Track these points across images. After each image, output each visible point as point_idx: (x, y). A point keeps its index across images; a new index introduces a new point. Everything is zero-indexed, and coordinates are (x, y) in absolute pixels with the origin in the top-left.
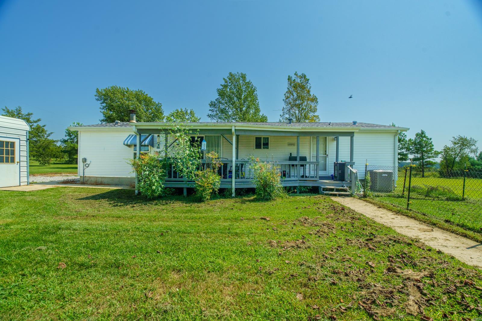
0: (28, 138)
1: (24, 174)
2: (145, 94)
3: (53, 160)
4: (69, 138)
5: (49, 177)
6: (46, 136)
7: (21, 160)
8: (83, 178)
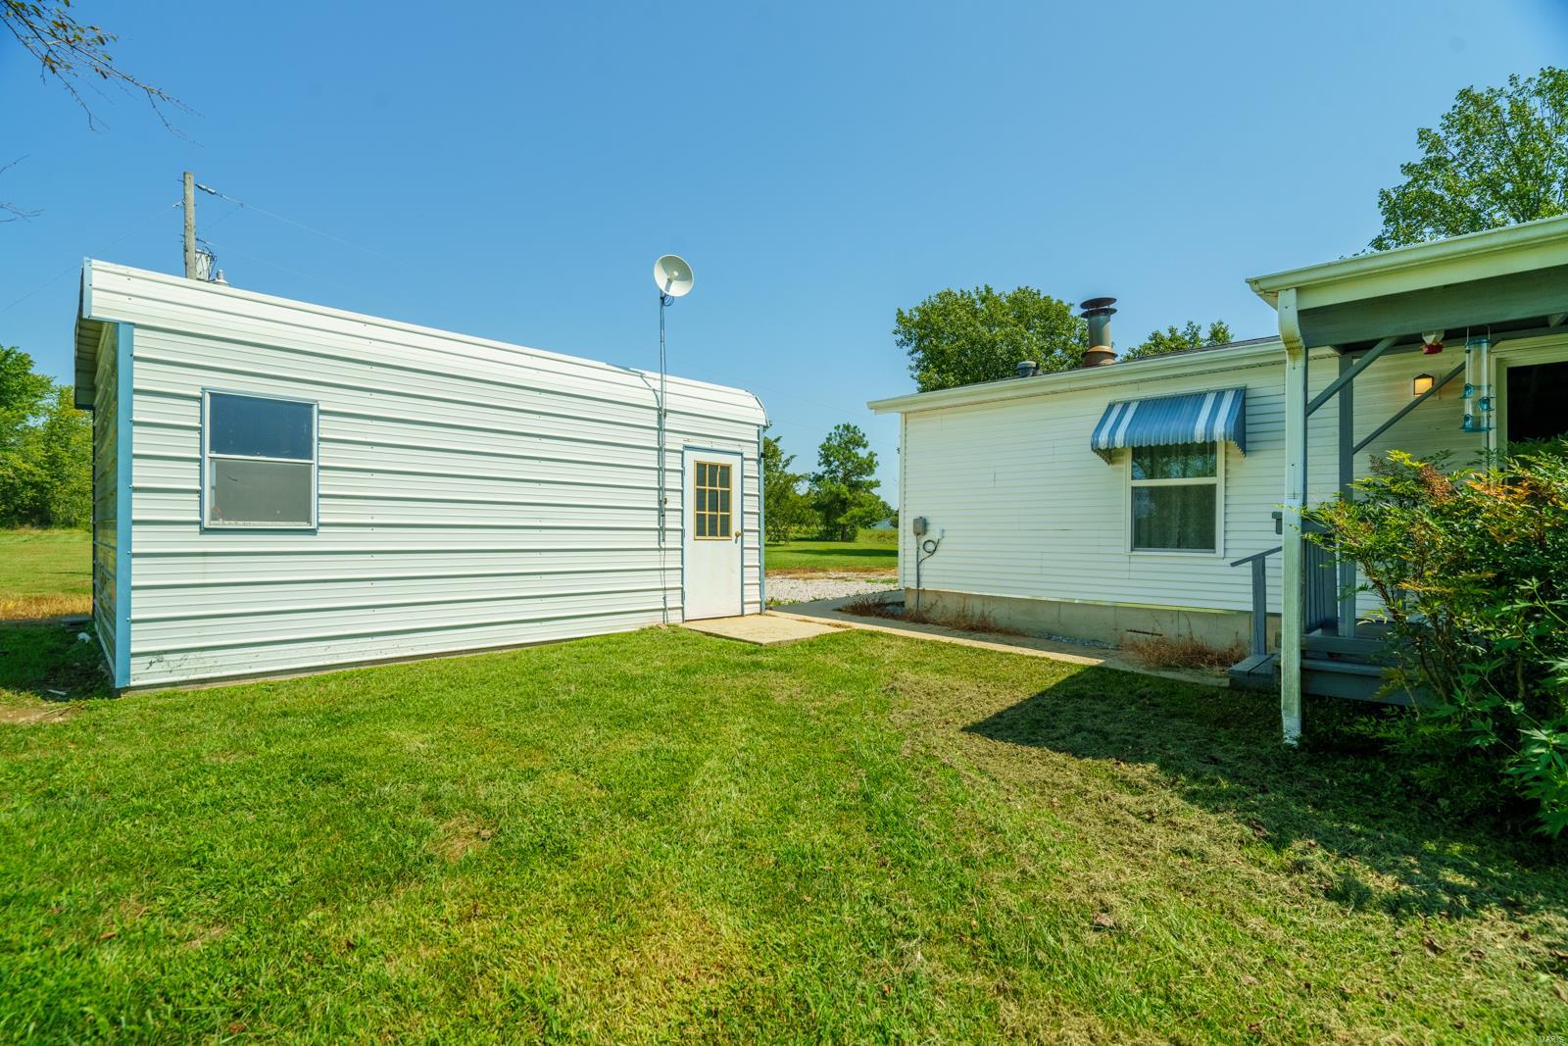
0: (762, 450)
1: (752, 575)
2: (1042, 297)
3: (794, 530)
4: (826, 468)
5: (801, 581)
6: (781, 466)
7: (745, 528)
8: (915, 596)
